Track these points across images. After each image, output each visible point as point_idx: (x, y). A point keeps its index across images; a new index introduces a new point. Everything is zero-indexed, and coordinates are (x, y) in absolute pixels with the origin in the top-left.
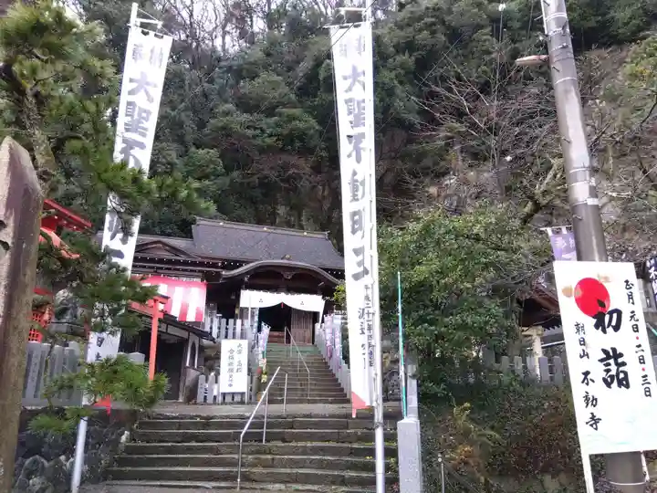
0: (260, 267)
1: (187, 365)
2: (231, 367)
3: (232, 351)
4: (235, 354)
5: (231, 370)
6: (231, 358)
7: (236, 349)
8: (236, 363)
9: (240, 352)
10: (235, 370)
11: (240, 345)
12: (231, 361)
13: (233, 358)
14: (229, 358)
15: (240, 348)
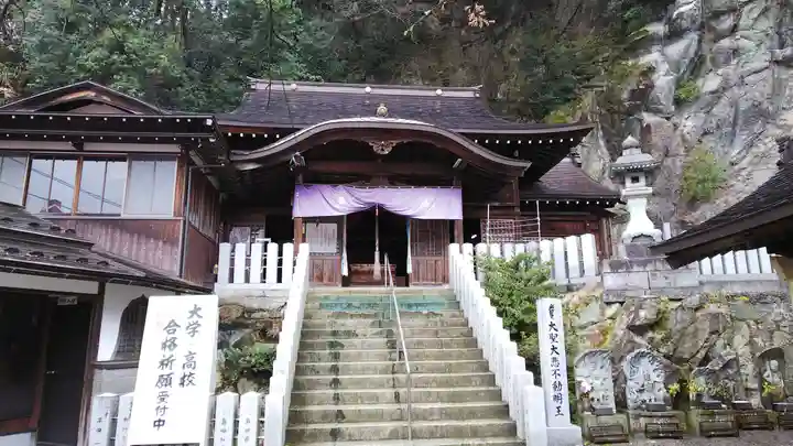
2: (166, 371)
3: (172, 326)
4: (181, 335)
5: (165, 380)
6: (170, 344)
7: (183, 321)
8: (180, 359)
9: (193, 329)
10: (176, 381)
11: (195, 311)
12: (168, 353)
13: (175, 345)
14: (164, 346)
15: (195, 318)
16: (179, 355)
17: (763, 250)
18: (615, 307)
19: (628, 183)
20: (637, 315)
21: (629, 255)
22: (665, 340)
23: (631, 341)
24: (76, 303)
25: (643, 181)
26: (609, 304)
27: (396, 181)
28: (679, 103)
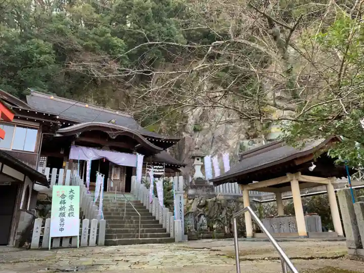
0: (90, 127)
1: (21, 208)
2: (62, 211)
3: (63, 196)
4: (67, 199)
5: (63, 215)
6: (63, 202)
7: (67, 194)
8: (67, 208)
9: (72, 197)
10: (67, 215)
11: (72, 191)
12: (63, 205)
13: (65, 203)
14: (61, 203)
15: (72, 194)
16: (67, 206)
17: (236, 183)
18: (191, 200)
19: (196, 160)
20: (200, 202)
21: (196, 184)
22: (207, 210)
23: (198, 210)
24: (10, 184)
25: (200, 160)
26: (190, 199)
27: (112, 148)
28: (195, 130)
